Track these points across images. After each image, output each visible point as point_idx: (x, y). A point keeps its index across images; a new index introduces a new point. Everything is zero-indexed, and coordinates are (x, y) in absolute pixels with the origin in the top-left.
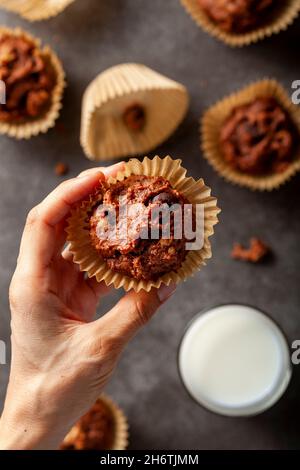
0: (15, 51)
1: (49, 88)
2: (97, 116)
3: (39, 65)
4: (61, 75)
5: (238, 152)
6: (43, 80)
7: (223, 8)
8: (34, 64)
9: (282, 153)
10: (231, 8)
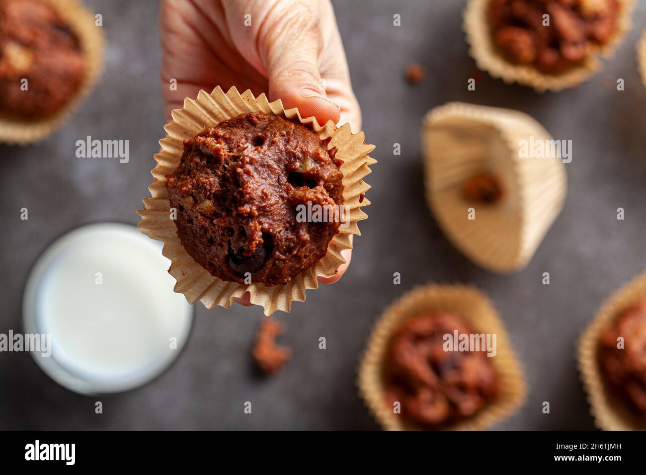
0: (596, 17)
1: (537, 65)
2: (490, 133)
3: (572, 52)
4: (556, 83)
5: (419, 338)
6: (549, 57)
7: (636, 333)
8: (575, 44)
9: (413, 405)
10: (636, 346)
